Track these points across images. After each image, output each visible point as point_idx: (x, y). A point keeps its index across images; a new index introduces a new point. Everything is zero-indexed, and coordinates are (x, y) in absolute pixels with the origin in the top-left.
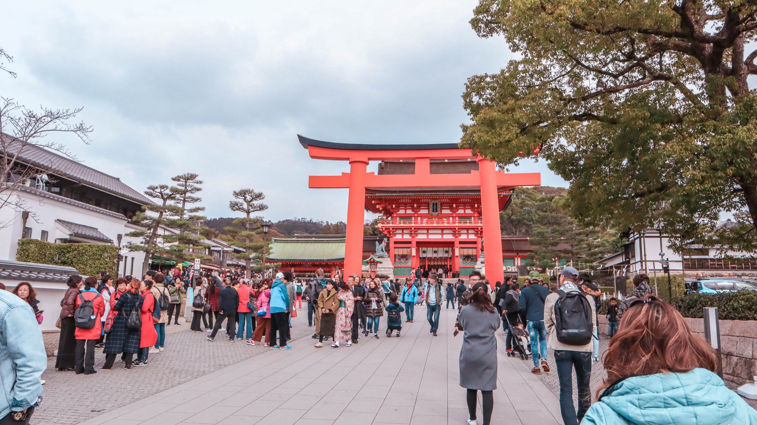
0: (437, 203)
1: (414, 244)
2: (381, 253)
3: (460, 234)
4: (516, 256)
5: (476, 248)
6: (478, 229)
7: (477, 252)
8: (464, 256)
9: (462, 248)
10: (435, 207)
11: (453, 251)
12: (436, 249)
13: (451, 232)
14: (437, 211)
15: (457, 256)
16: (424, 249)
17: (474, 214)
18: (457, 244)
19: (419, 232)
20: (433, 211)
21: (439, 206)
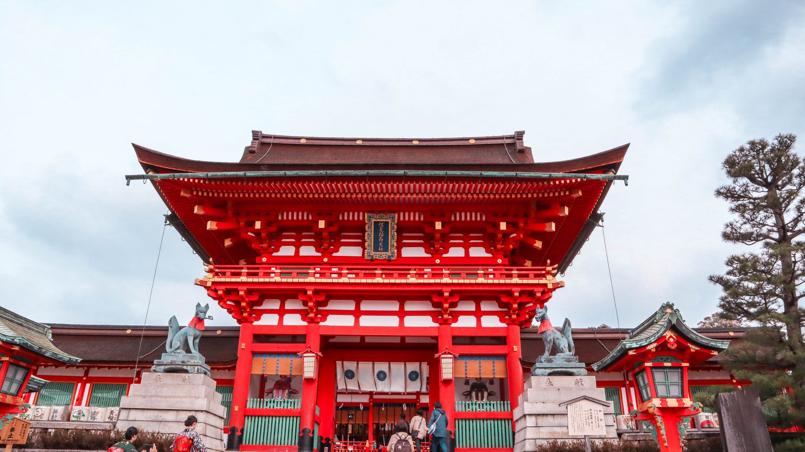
0: (386, 224)
1: (315, 342)
2: (180, 357)
3: (455, 316)
4: (622, 384)
5: (504, 356)
6: (510, 294)
7: (509, 369)
8: (467, 382)
9: (462, 356)
10: (381, 235)
11: (435, 367)
12: (382, 366)
13: (427, 307)
14: (386, 250)
15: (448, 382)
16: (350, 365)
17: (495, 258)
18: (445, 343)
19: (332, 306)
20: (376, 249)
21: (393, 234)
